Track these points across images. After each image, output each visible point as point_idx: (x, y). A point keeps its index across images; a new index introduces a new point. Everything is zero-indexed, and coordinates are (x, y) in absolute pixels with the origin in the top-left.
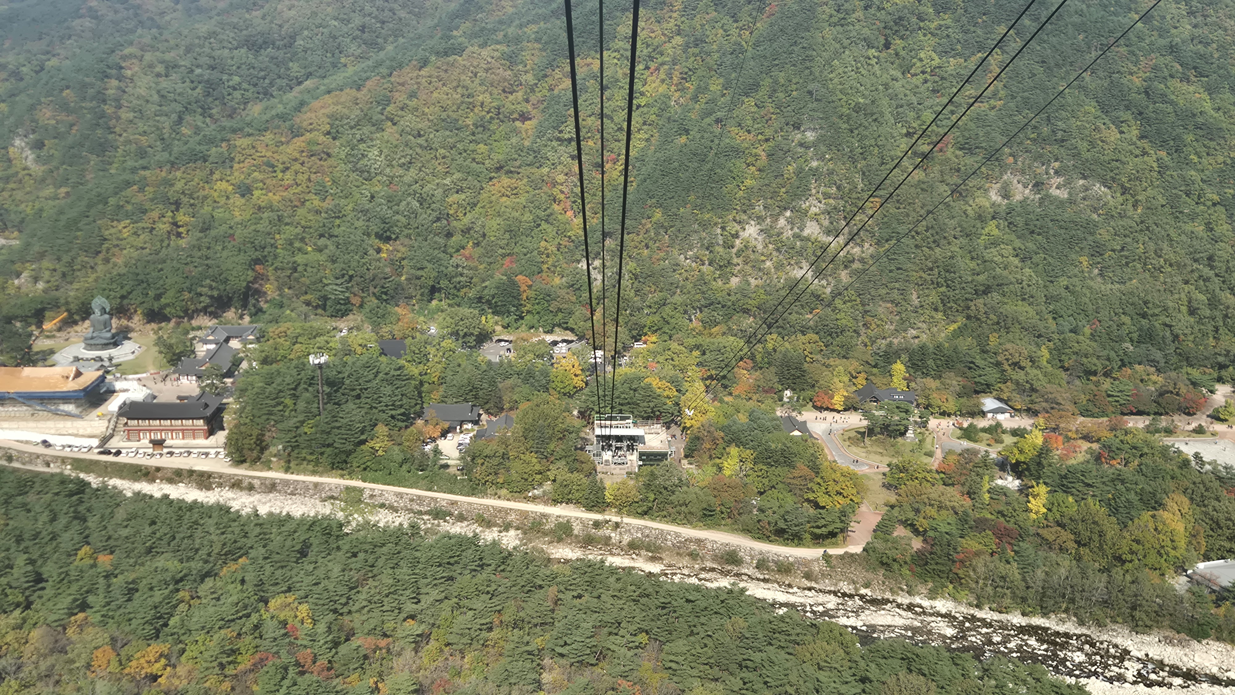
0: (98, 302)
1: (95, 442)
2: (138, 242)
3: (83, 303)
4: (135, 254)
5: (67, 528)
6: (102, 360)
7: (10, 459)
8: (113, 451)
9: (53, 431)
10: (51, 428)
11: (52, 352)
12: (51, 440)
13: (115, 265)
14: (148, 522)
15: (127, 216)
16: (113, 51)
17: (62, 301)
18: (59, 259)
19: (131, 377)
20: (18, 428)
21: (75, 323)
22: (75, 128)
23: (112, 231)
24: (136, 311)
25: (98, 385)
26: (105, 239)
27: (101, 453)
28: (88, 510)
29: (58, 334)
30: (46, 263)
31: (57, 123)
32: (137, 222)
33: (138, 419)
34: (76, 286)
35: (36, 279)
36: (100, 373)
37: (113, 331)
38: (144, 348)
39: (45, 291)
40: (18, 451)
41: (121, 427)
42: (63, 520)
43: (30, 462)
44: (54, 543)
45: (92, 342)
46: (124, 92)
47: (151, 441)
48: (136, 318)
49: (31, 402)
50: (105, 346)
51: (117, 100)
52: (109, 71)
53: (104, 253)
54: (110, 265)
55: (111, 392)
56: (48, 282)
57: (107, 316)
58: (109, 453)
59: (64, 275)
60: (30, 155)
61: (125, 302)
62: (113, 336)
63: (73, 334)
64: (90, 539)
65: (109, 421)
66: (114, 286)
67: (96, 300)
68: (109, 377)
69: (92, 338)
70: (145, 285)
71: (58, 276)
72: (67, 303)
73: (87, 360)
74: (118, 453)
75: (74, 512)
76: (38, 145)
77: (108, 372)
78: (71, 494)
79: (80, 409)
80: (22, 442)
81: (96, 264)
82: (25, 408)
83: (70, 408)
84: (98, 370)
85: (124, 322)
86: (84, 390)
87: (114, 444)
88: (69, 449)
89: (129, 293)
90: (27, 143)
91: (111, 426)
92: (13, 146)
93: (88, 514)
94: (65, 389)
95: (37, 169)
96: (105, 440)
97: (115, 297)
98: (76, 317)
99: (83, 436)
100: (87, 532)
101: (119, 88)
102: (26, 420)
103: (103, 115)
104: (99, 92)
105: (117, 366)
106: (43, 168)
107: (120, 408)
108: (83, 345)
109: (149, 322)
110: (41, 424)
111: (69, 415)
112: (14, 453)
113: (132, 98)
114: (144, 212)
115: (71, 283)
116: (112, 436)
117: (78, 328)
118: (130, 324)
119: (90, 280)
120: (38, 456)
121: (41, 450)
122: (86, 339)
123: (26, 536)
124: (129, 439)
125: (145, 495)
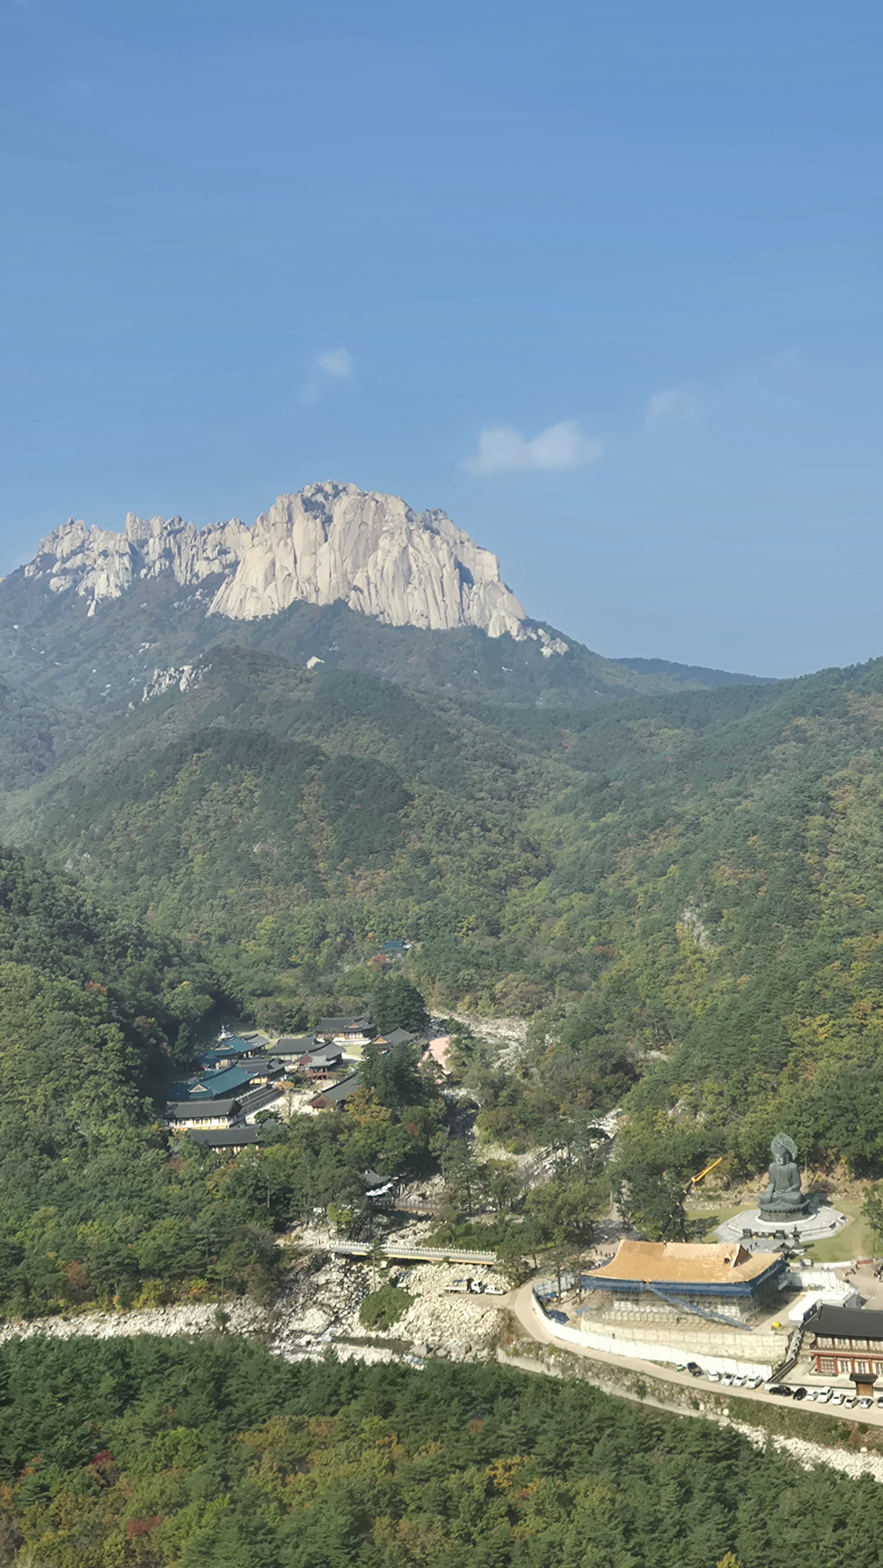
0: (780, 1143)
1: (766, 1372)
2: (841, 1047)
3: (760, 1145)
4: (836, 1066)
5: (703, 1516)
6: (785, 1237)
7: (642, 1391)
8: (794, 1389)
9: (706, 1350)
10: (703, 1345)
11: (714, 1222)
12: (703, 1363)
13: (806, 1084)
14: (833, 1521)
15: (825, 1008)
16: (819, 777)
17: (730, 1141)
18: (727, 1076)
19: (826, 1265)
20: (656, 1342)
21: (749, 1176)
22: (764, 888)
23: (803, 1031)
24: (838, 1159)
25: (775, 1277)
26: (793, 1045)
27: (774, 1391)
28: (742, 1489)
29: (725, 1195)
30: (709, 1084)
31: (740, 883)
32: (839, 1017)
33: (833, 1337)
34: (750, 1117)
35: (695, 1108)
36: (778, 1256)
37: (804, 1190)
38: (850, 1219)
39: (708, 1126)
40: (655, 1379)
41: (806, 1350)
42: (698, 1502)
43: (671, 1399)
44: (682, 1541)
45: (772, 1207)
46: (833, 831)
47: (853, 1377)
48: (839, 1170)
49: (676, 1300)
50: (790, 1214)
51: (822, 844)
52: (811, 804)
53: (791, 1065)
54: (799, 1085)
55: (796, 1289)
56: (712, 1112)
57: (793, 1165)
58: (787, 1392)
59: (734, 1101)
60: (702, 931)
61: (822, 1143)
62: (803, 1199)
63: (746, 1194)
64: (737, 1543)
65: (790, 1338)
66: (805, 1117)
67: (777, 1138)
68: (794, 1265)
69: (772, 1201)
70: (851, 1115)
71: (725, 1102)
72: (737, 1145)
73: (763, 1235)
74: (801, 1394)
75: (717, 1490)
76: (714, 917)
77: (793, 1257)
78: (716, 1458)
79: (746, 1315)
80: (660, 1364)
81: (780, 1084)
82: (668, 1309)
83: (731, 1312)
84: (776, 1251)
85: (821, 1176)
86: (752, 1282)
87: (796, 1377)
88: (727, 1381)
89: (828, 1129)
90: (700, 916)
91: (793, 1347)
92: (681, 920)
93: (741, 1496)
94: (723, 1280)
95: (711, 951)
96: (782, 1369)
97: (807, 1135)
98: (751, 1167)
99: (750, 1360)
100: (734, 1528)
101: (825, 827)
102: (669, 1329)
103: (802, 867)
104: (797, 835)
105: (807, 1247)
106: (719, 950)
107: (807, 1316)
108: (759, 1212)
109: (858, 1177)
110: (689, 1337)
111: (729, 1323)
112: (649, 1382)
113: (843, 840)
114: (850, 1000)
115: (744, 1114)
116: (793, 1363)
117: (753, 1185)
118: (830, 1180)
119: (770, 1108)
120: (682, 1390)
121: (687, 1379)
122: (762, 1202)
123: (640, 1523)
124: (819, 1371)
125: (834, 1471)
